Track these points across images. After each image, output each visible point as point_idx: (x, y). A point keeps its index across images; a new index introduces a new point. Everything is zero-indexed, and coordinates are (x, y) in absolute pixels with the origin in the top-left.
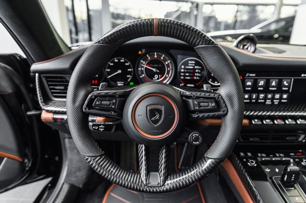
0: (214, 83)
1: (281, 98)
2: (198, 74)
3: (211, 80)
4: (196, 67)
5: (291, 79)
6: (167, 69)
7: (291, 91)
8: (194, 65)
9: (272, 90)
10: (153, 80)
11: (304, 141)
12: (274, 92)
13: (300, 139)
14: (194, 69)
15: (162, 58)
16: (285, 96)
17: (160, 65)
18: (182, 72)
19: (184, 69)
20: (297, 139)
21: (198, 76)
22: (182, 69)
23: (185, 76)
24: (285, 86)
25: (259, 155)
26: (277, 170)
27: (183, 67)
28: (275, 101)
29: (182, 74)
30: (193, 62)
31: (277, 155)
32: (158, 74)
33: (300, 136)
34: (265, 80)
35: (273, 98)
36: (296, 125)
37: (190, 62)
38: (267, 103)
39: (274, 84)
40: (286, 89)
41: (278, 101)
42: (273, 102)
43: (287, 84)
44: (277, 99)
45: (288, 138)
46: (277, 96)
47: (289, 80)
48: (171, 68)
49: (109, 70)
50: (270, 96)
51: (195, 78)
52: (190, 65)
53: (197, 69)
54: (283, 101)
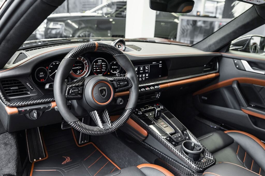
0: (114, 72)
1: (146, 76)
2: (104, 68)
3: (112, 70)
4: (102, 63)
5: (149, 65)
6: (86, 66)
7: (149, 72)
8: (101, 62)
9: (141, 72)
10: (76, 74)
11: (158, 97)
12: (142, 74)
13: (157, 97)
14: (102, 65)
15: (82, 59)
16: (147, 75)
17: (81, 64)
18: (95, 67)
19: (96, 65)
20: (156, 97)
21: (105, 69)
22: (94, 65)
23: (96, 69)
24: (147, 70)
25: (141, 109)
26: (151, 114)
27: (95, 64)
28: (143, 78)
29: (94, 68)
30: (101, 61)
31: (149, 107)
32: (79, 69)
33: (156, 95)
34: (137, 67)
35: (142, 77)
36: (151, 90)
37: (99, 61)
38: (140, 80)
39: (141, 69)
40: (147, 71)
41: (144, 78)
42: (142, 79)
43: (147, 69)
44: (144, 77)
45: (152, 97)
46: (144, 75)
47: (148, 66)
48: (88, 65)
49: (50, 71)
50: (140, 76)
51: (103, 70)
52: (99, 62)
53: (104, 64)
54: (146, 78)
